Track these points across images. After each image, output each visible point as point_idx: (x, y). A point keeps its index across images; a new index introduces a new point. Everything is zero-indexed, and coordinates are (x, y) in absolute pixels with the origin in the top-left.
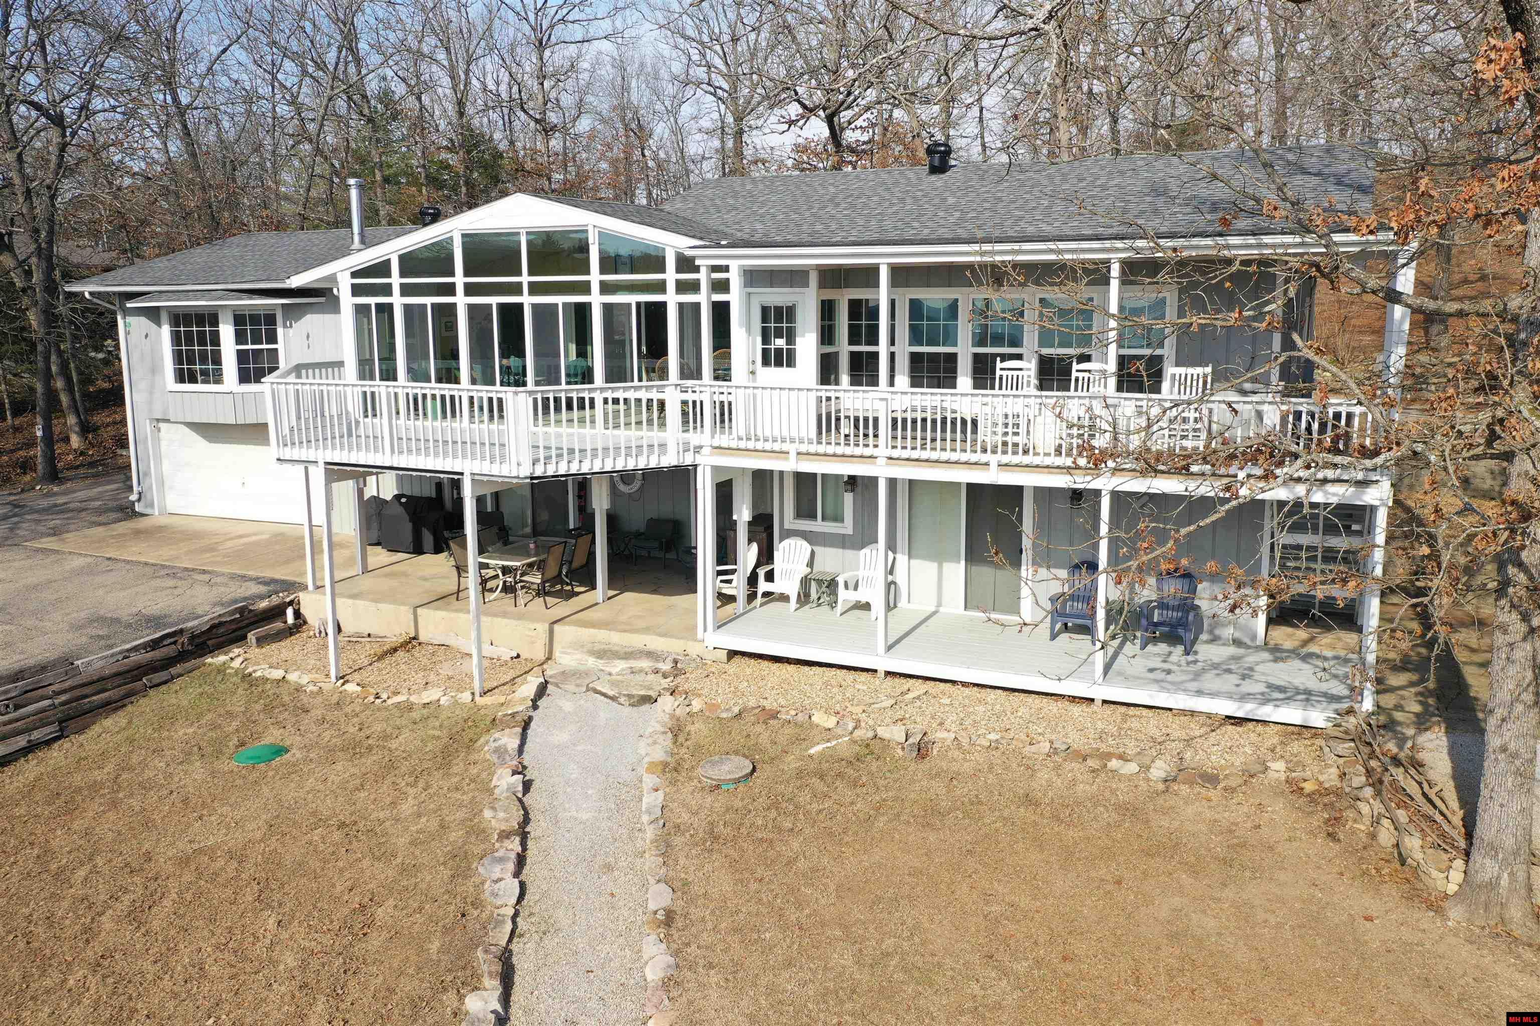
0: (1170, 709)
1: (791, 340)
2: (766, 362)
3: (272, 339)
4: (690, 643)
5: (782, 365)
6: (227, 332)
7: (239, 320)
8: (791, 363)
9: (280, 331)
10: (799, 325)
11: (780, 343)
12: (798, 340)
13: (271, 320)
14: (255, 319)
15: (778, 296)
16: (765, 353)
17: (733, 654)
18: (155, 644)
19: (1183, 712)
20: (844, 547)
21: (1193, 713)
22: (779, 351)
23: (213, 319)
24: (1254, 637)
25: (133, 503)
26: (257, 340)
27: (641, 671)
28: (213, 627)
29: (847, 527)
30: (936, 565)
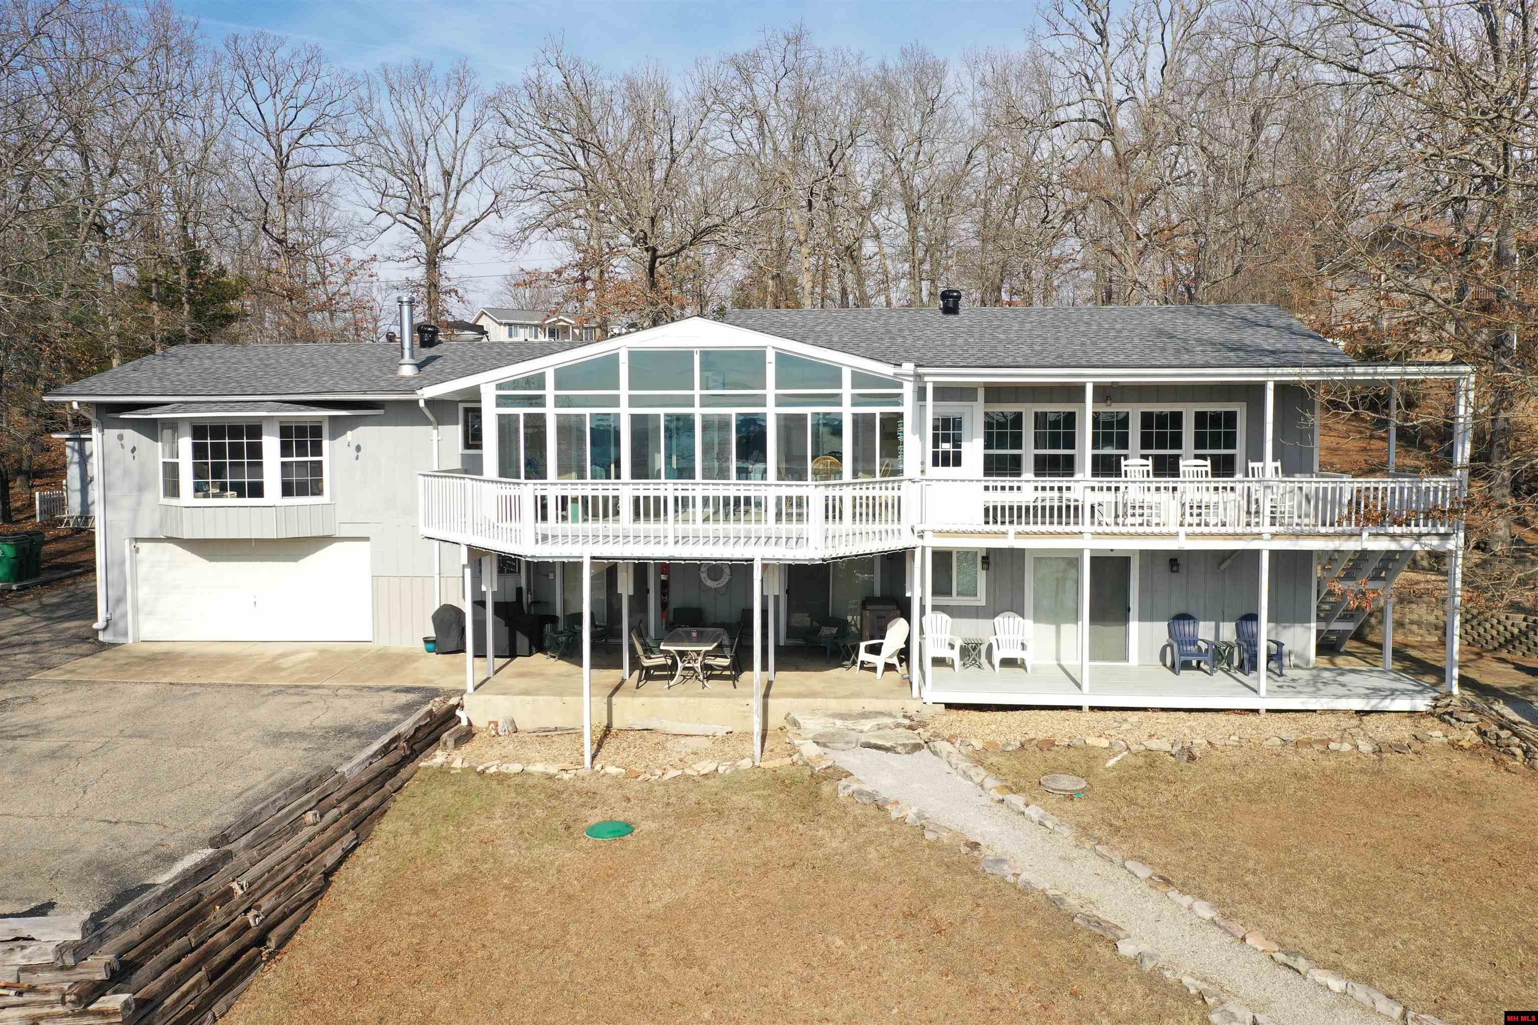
0: (1315, 711)
1: (957, 444)
2: (935, 463)
3: (317, 450)
4: (908, 702)
5: (948, 465)
6: (271, 444)
7: (285, 432)
8: (957, 462)
9: (326, 444)
10: (965, 431)
11: (946, 446)
12: (964, 444)
13: (317, 431)
14: (301, 431)
15: (952, 409)
16: (935, 455)
17: (949, 706)
18: (385, 750)
19: (1325, 711)
20: (977, 617)
21: (1333, 711)
22: (946, 454)
23: (255, 430)
24: (1308, 662)
25: (96, 632)
26: (302, 452)
27: (886, 727)
28: (417, 730)
29: (981, 600)
30: (1053, 628)
